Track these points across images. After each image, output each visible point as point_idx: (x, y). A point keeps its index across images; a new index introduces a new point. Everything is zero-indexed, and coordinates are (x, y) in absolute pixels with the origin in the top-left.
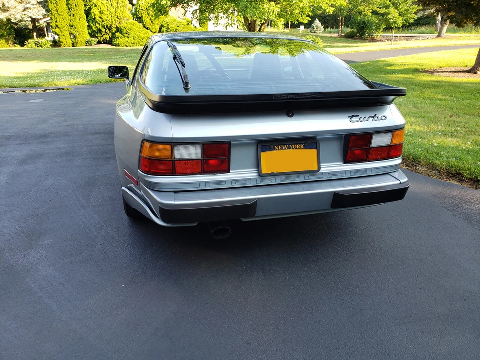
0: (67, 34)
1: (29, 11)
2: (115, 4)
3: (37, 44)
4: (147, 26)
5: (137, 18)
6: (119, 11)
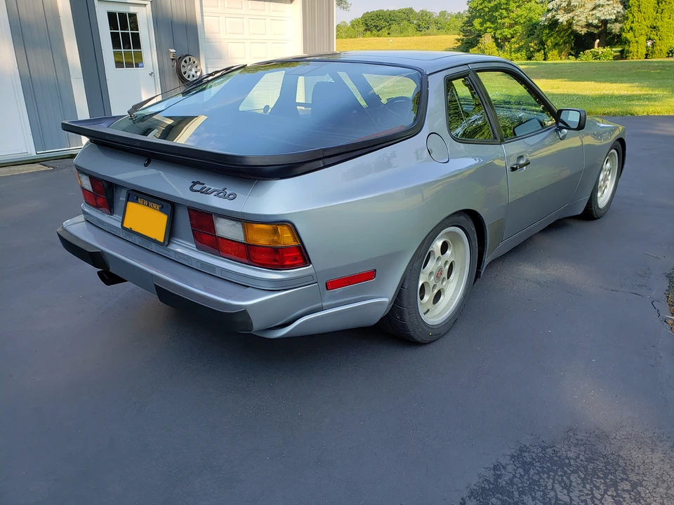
1: (600, 9)
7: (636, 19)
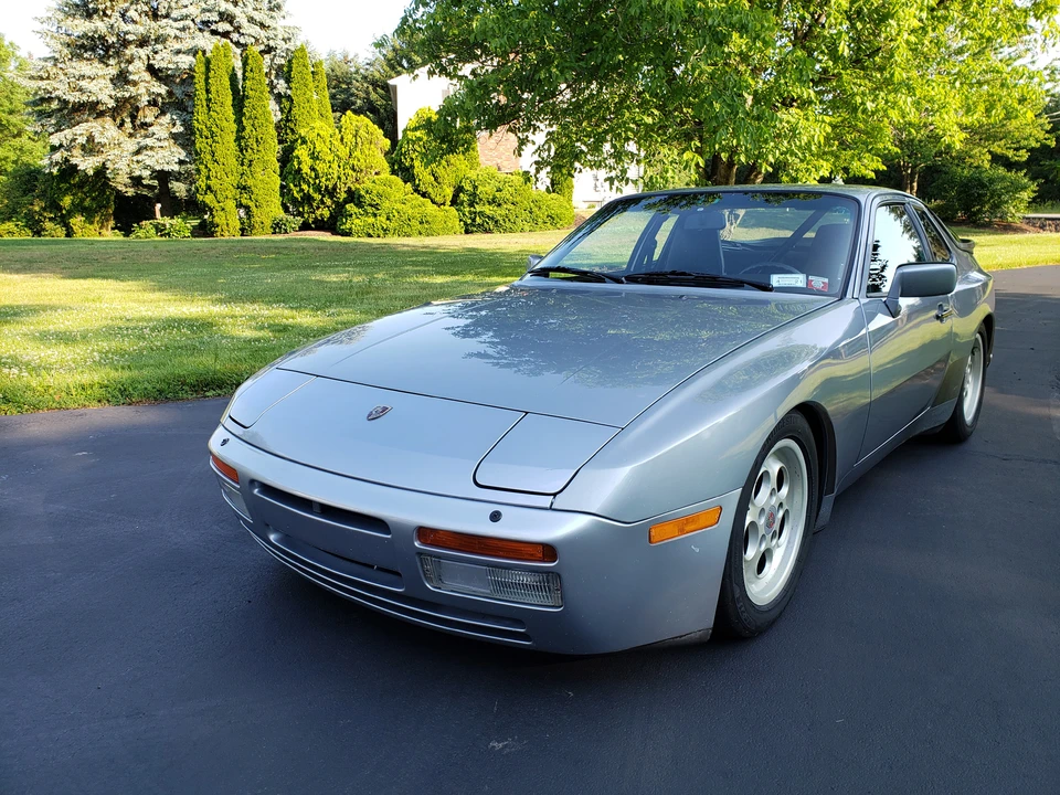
0: (231, 204)
1: (149, 153)
2: (350, 136)
3: (159, 229)
4: (422, 188)
5: (400, 168)
6: (357, 153)
7: (213, 173)
